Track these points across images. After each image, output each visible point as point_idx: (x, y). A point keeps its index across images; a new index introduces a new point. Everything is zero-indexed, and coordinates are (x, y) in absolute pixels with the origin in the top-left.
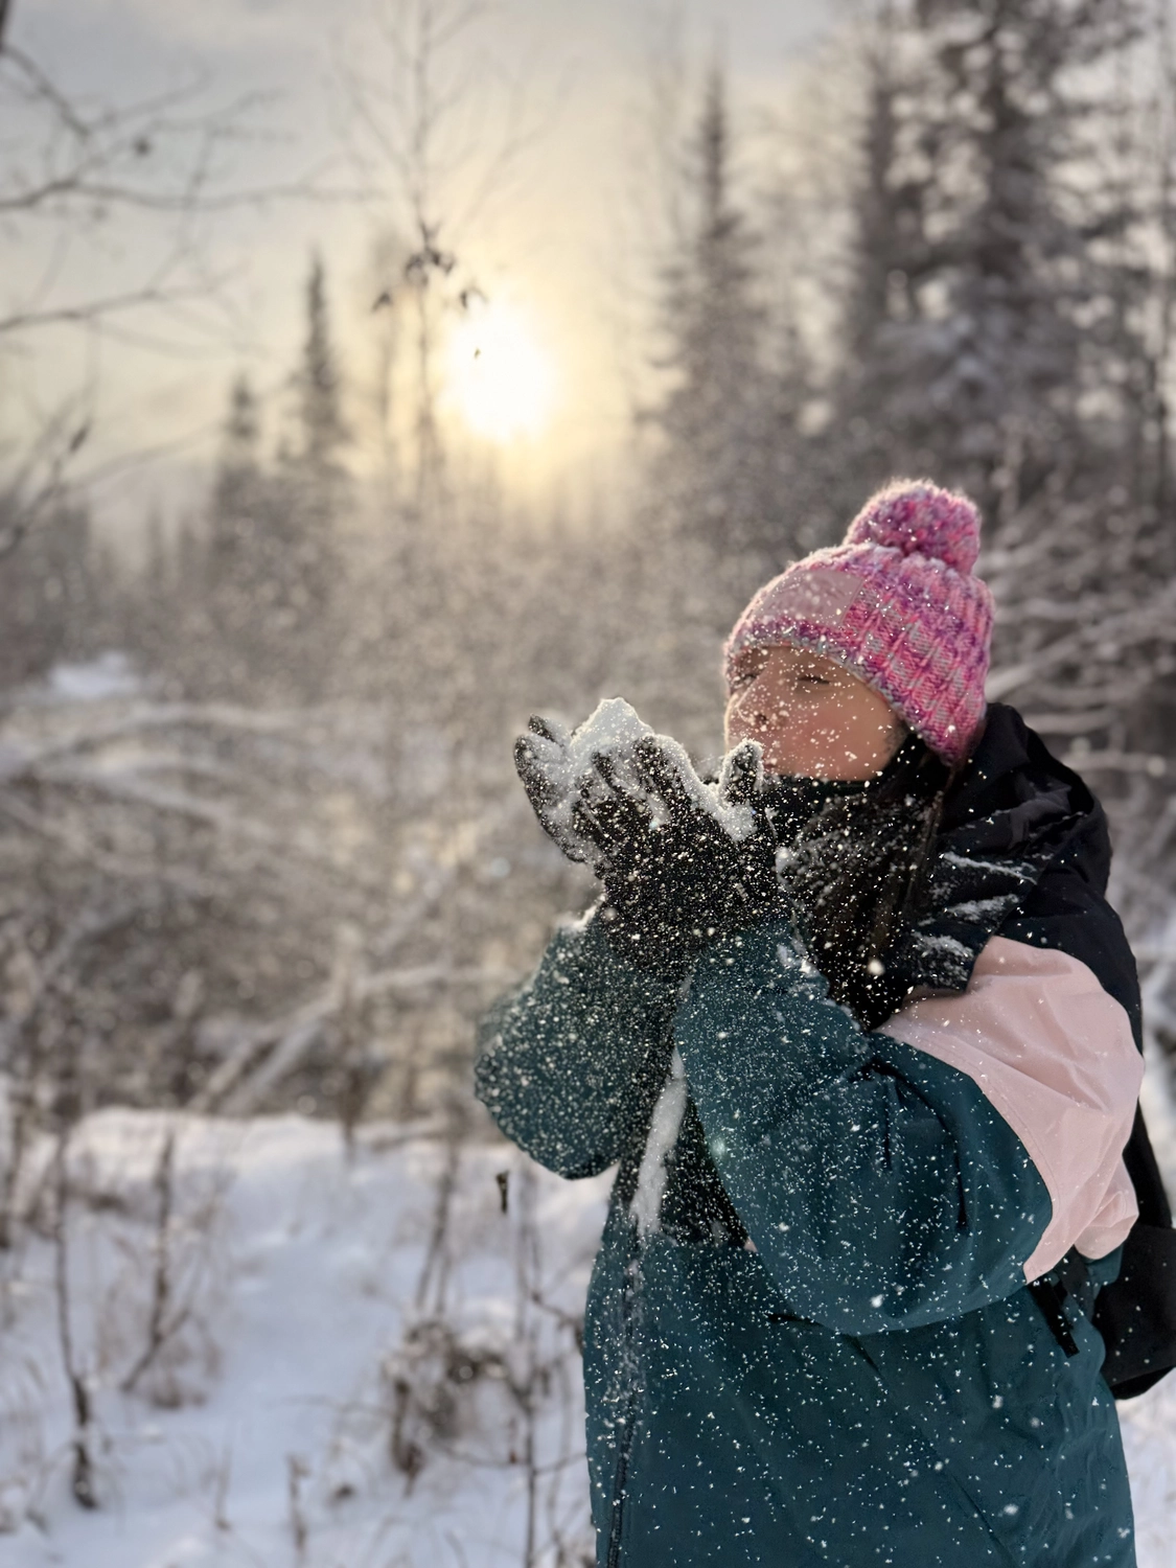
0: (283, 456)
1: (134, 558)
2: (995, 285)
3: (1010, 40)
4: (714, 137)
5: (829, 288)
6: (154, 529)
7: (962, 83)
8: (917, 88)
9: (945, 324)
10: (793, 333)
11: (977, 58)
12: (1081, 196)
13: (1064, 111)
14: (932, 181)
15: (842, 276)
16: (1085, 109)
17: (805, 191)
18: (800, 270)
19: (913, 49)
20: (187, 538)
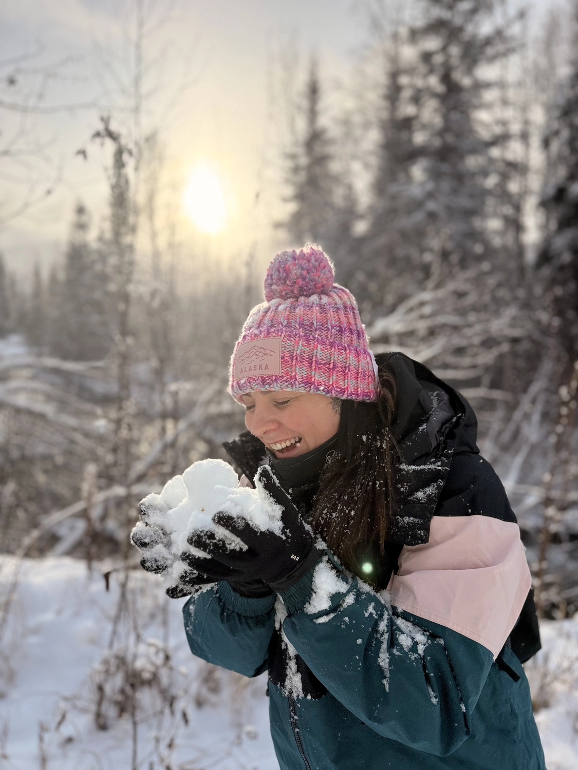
0: (101, 239)
1: (26, 288)
2: (445, 167)
3: (455, 50)
4: (313, 91)
5: (366, 166)
6: (37, 273)
7: (431, 71)
8: (410, 71)
9: (422, 184)
10: (350, 187)
11: (438, 59)
12: (486, 126)
13: (479, 86)
14: (416, 117)
15: (374, 161)
16: (488, 85)
17: (357, 119)
18: (354, 157)
19: (409, 53)
20: (53, 279)
